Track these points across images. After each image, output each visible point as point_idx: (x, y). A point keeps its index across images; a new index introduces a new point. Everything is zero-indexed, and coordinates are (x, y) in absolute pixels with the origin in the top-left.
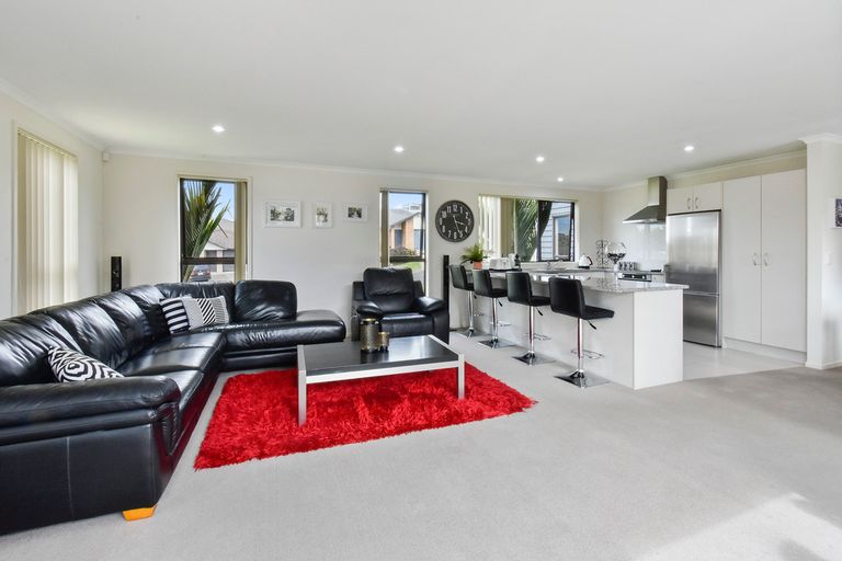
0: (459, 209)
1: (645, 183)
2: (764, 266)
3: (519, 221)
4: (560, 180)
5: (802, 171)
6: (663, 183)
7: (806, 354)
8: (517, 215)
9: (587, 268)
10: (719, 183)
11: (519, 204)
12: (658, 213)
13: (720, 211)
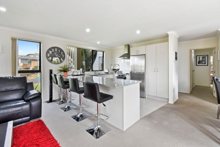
0: (58, 50)
1: (124, 46)
2: (157, 72)
3: (86, 57)
4: (98, 43)
5: (168, 42)
6: (129, 47)
7: (168, 99)
8: (85, 55)
9: (108, 73)
10: (145, 46)
11: (85, 51)
12: (127, 56)
13: (145, 55)
